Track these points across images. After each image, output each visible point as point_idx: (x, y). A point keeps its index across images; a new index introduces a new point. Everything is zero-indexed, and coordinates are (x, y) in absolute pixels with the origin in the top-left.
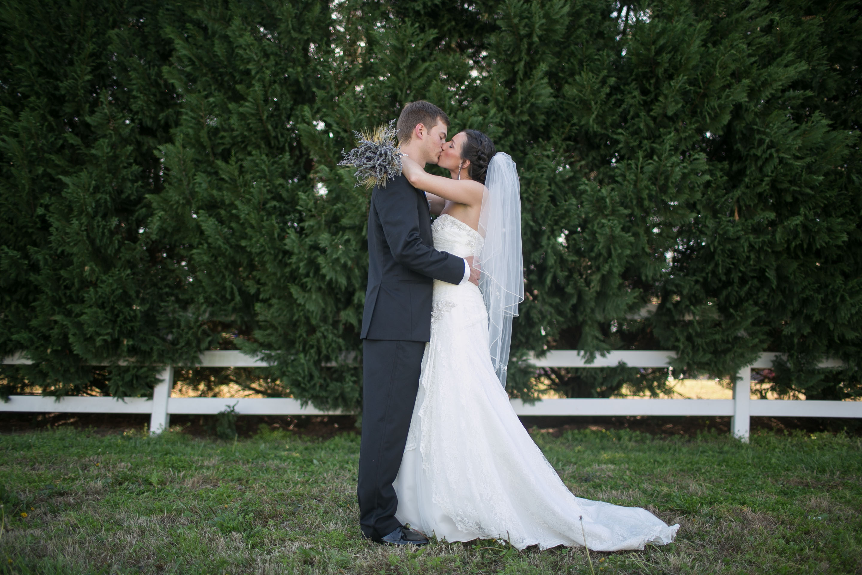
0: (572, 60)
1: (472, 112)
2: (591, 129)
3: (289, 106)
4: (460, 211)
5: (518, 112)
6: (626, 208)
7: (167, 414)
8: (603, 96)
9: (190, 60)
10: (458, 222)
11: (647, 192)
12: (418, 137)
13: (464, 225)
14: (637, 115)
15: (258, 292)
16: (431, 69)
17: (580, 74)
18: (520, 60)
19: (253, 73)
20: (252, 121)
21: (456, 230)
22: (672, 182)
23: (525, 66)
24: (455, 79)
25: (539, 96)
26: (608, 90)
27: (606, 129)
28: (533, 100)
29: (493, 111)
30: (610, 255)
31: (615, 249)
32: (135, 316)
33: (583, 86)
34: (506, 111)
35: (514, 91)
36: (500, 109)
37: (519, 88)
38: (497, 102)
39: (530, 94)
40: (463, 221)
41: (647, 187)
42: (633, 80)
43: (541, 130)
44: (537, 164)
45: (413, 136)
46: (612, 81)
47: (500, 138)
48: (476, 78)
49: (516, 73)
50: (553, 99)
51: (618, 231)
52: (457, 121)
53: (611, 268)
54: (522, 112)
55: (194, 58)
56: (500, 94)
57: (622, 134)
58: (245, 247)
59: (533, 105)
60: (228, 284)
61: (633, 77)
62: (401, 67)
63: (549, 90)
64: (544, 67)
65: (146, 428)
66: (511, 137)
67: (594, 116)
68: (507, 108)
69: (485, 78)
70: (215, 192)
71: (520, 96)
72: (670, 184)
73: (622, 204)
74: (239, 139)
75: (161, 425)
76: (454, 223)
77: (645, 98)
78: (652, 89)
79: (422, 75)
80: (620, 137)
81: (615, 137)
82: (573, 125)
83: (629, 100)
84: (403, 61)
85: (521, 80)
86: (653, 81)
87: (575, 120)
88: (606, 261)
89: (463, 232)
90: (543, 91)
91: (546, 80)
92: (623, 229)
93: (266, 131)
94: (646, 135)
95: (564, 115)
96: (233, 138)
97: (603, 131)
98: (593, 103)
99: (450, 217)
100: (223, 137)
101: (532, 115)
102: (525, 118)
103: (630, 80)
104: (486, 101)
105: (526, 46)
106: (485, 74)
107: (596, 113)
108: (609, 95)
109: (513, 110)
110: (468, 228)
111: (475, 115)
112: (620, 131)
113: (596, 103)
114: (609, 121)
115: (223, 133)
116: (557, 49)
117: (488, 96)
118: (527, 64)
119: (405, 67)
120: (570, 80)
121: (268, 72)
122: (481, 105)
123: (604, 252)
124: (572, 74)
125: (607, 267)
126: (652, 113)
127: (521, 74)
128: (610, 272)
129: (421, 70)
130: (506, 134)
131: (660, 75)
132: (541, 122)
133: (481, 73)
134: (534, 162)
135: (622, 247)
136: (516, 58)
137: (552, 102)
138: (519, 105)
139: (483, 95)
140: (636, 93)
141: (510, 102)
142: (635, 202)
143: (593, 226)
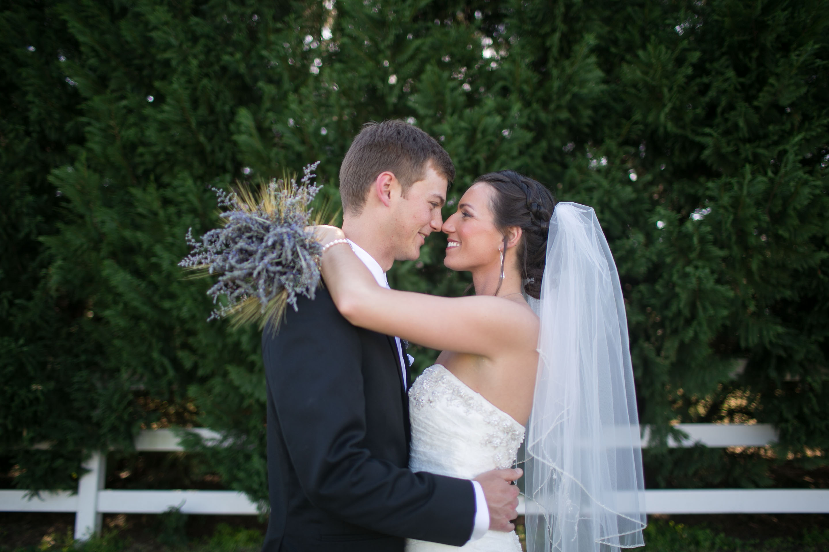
0: (629, 27)
1: (486, 109)
2: (661, 130)
3: (227, 108)
4: (468, 365)
5: (552, 106)
6: (722, 247)
7: (97, 513)
8: (680, 79)
9: (93, 49)
10: (466, 390)
11: (755, 224)
12: (380, 201)
13: (478, 398)
14: (731, 107)
15: (196, 367)
16: (425, 48)
17: (644, 47)
18: (554, 30)
19: (174, 63)
20: (176, 132)
21: (461, 410)
22: (795, 209)
23: (561, 40)
24: (459, 61)
25: (583, 83)
26: (690, 71)
27: (683, 127)
28: (575, 89)
29: (516, 108)
30: (693, 316)
31: (705, 309)
32: (37, 399)
33: (649, 65)
34: (535, 106)
35: (546, 76)
36: (527, 104)
37: (555, 72)
38: (521, 92)
39: (570, 80)
40: (477, 389)
41: (756, 218)
42: (723, 54)
43: (586, 130)
44: (583, 181)
45: (371, 197)
46: (695, 56)
47: (528, 146)
48: (492, 59)
49: (546, 50)
50: (603, 87)
51: (710, 284)
52: (463, 124)
53: (696, 334)
54: (559, 108)
55: (97, 47)
56: (526, 82)
57: (710, 135)
58: (171, 309)
59: (575, 96)
60: (155, 355)
61: (724, 49)
62: (382, 46)
63: (598, 73)
64: (591, 39)
65: (69, 533)
66: (544, 144)
67: (667, 110)
68: (538, 101)
69: (503, 58)
70: (128, 233)
71: (556, 84)
72: (792, 213)
73: (715, 243)
74: (162, 157)
75: (88, 528)
76: (457, 393)
77: (742, 80)
78: (753, 65)
79: (412, 58)
80: (708, 141)
81: (698, 139)
82: (636, 123)
83: (717, 84)
84: (384, 39)
85: (556, 60)
86: (755, 54)
87: (637, 116)
88: (688, 322)
89: (475, 416)
90: (590, 76)
91: (593, 59)
92: (718, 281)
93: (199, 144)
94: (747, 135)
95: (619, 107)
96: (156, 155)
97: (679, 131)
98: (665, 90)
99: (449, 376)
100: (142, 155)
101: (572, 109)
102: (564, 115)
103: (717, 54)
104: (505, 91)
105: (562, 9)
106: (503, 53)
107: (669, 106)
108: (690, 79)
109: (545, 103)
110: (488, 406)
111: (489, 114)
112: (707, 130)
113: (670, 89)
114: (689, 116)
115: (141, 150)
116: (607, 13)
117: (508, 84)
118: (564, 37)
119: (388, 47)
120: (628, 57)
121: (194, 62)
122: (499, 99)
123: (686, 312)
124: (630, 48)
125: (691, 333)
126: (756, 103)
127: (555, 51)
128: (696, 338)
129: (410, 51)
130: (536, 140)
131: (769, 45)
132: (586, 121)
133: (497, 51)
134: (578, 178)
135: (714, 305)
136: (547, 29)
137: (602, 92)
138: (555, 97)
139: (500, 84)
140: (731, 73)
141: (540, 93)
142: (734, 238)
143: (671, 275)
